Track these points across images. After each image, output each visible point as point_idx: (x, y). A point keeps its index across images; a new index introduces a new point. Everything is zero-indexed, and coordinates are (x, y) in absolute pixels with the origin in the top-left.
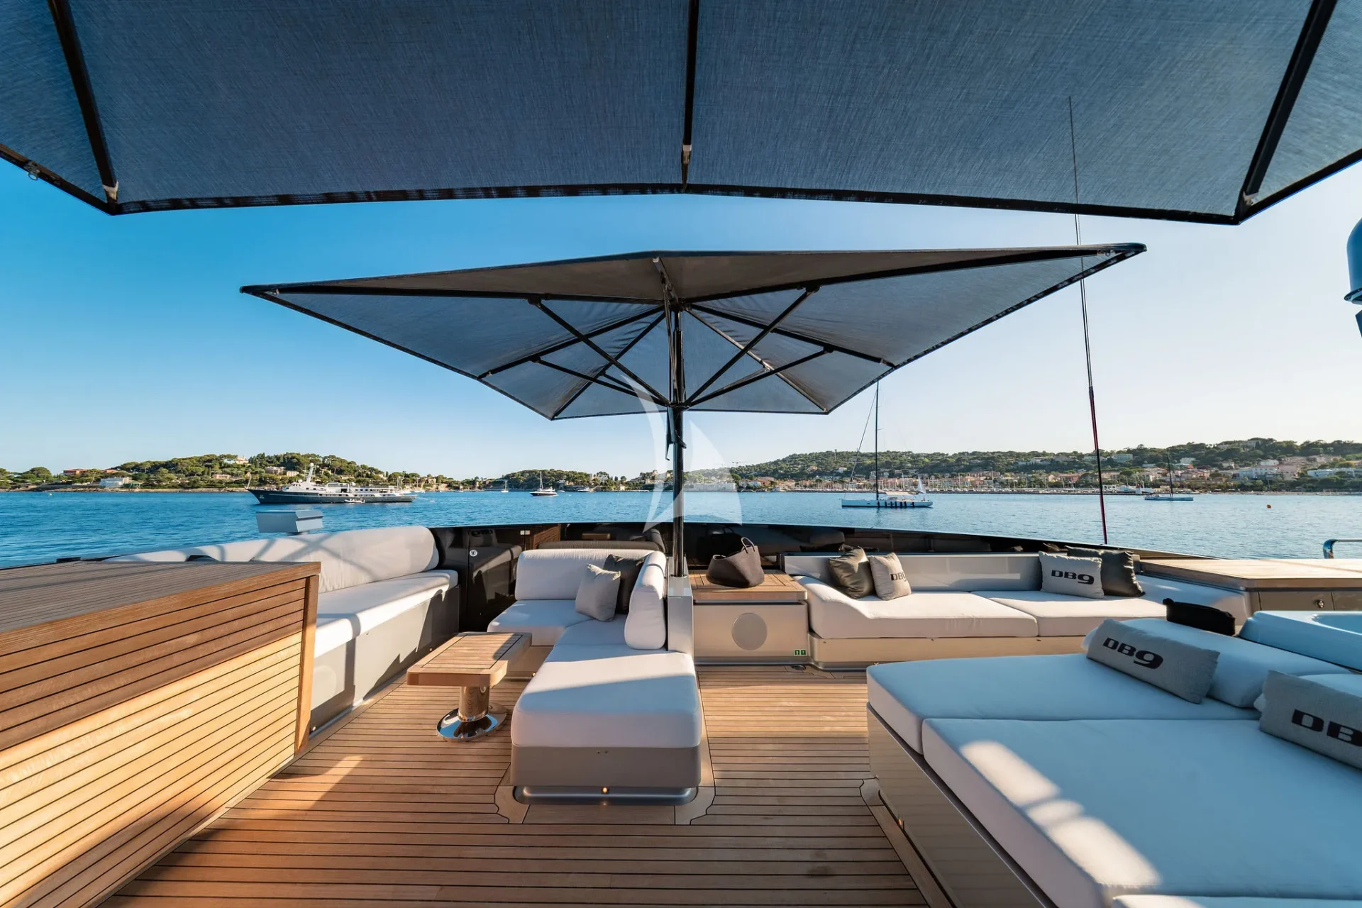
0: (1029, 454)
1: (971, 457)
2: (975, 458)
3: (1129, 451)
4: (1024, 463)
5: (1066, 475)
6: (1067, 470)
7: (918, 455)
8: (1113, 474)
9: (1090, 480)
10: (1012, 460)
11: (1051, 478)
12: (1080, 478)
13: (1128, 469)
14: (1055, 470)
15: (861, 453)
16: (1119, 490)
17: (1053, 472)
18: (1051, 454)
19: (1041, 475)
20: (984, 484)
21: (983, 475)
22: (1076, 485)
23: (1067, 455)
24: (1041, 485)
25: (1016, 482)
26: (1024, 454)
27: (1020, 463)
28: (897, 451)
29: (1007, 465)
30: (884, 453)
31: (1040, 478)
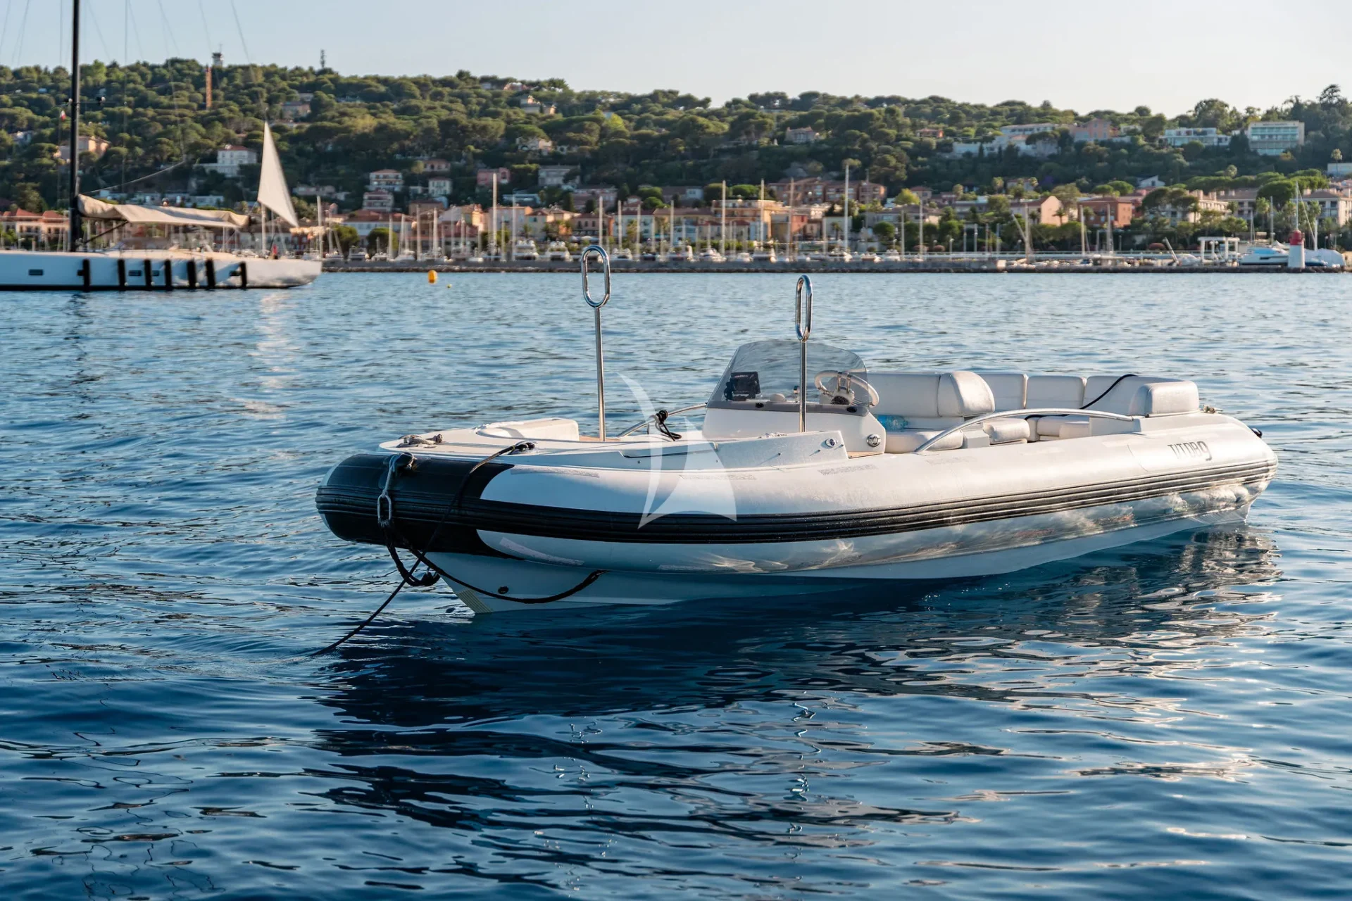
0: (995, 112)
1: (790, 115)
3: (1298, 111)
4: (974, 148)
5: (1097, 200)
6: (1106, 180)
7: (591, 101)
8: (1236, 195)
9: (1168, 220)
10: (933, 135)
11: (1050, 211)
13: (1281, 178)
14: (1067, 180)
15: (336, 80)
16: (1246, 258)
17: (1061, 186)
18: (1066, 113)
19: (1019, 195)
21: (825, 199)
22: (1124, 241)
23: (1112, 118)
24: (1013, 239)
26: (978, 113)
27: (960, 148)
28: (501, 76)
29: (912, 154)
30: (446, 82)
31: (1015, 211)
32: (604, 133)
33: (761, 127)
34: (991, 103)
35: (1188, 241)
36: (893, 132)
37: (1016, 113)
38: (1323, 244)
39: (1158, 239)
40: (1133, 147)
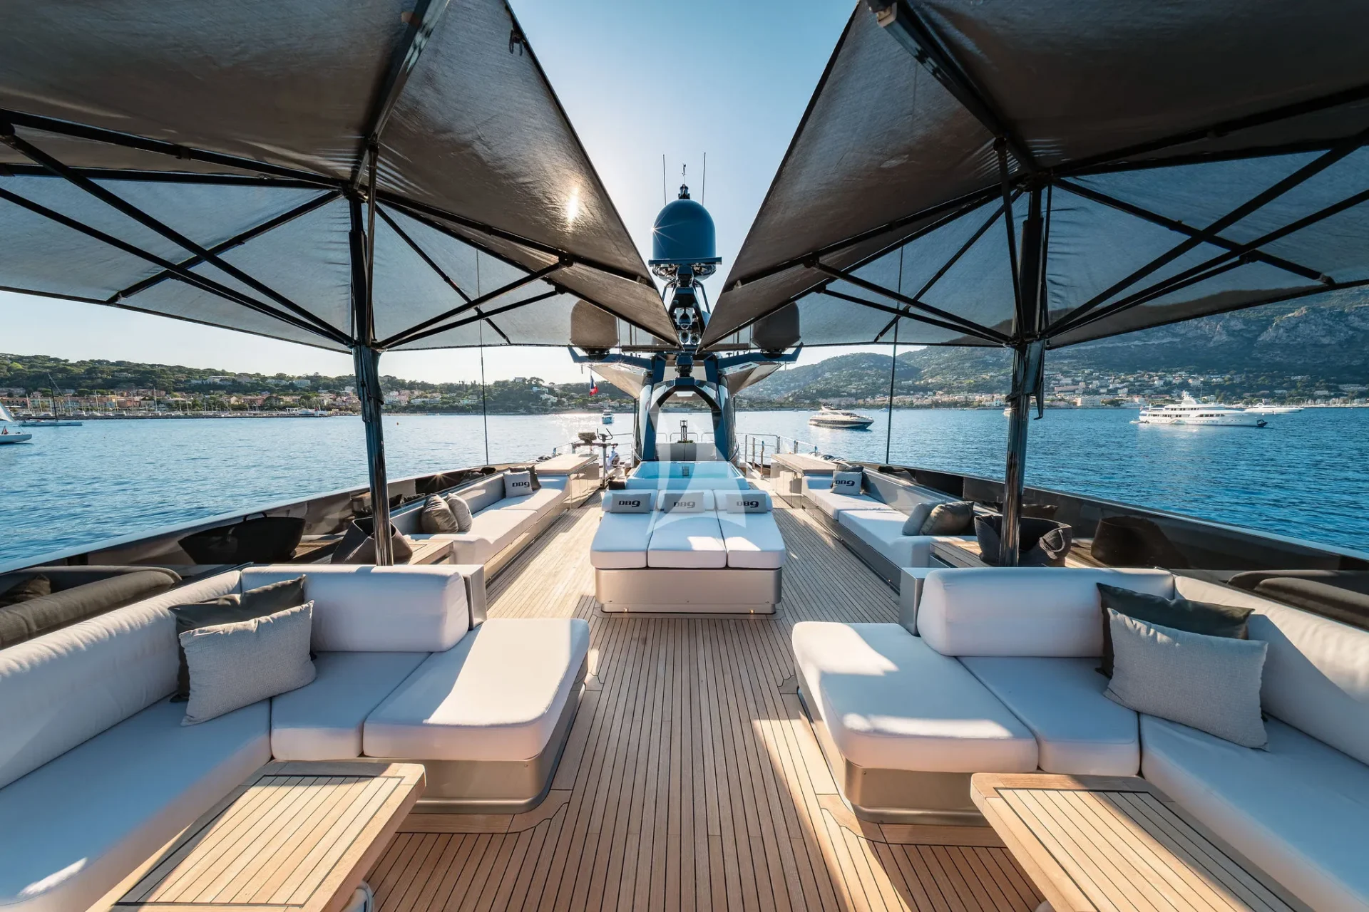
0: (205, 371)
1: (114, 368)
2: (121, 371)
3: (308, 378)
4: (200, 382)
5: (250, 397)
6: (250, 392)
8: (294, 397)
9: (274, 403)
10: (183, 377)
11: (233, 400)
12: (265, 400)
13: (307, 394)
14: (238, 392)
16: (301, 413)
17: (235, 394)
18: (231, 373)
19: (221, 396)
20: (140, 405)
21: (138, 395)
22: (261, 408)
23: (251, 376)
24: (223, 407)
25: (189, 404)
26: (198, 371)
27: (194, 382)
29: (175, 383)
31: (220, 400)
32: (9, 369)
33: (102, 372)
34: (202, 368)
35: (283, 408)
36: (163, 375)
37: (213, 372)
38: (323, 410)
39: (272, 408)
40: (257, 384)
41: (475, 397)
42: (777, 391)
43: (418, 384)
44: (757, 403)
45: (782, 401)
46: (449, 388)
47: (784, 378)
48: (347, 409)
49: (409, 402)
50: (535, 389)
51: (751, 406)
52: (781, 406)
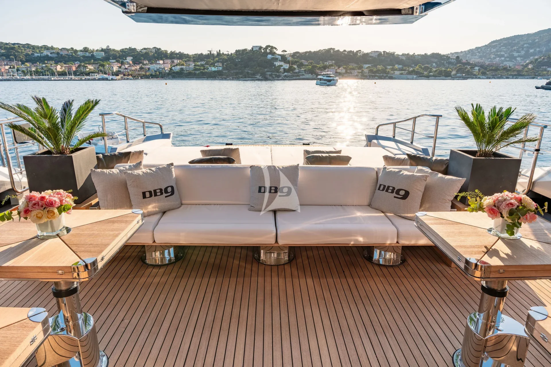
34: (40, 45)
35: (88, 74)
36: (20, 51)
37: (46, 48)
38: (112, 75)
39: (82, 74)
40: (72, 56)
41: (220, 64)
42: (512, 58)
43: (177, 54)
44: (492, 70)
45: (520, 68)
46: (199, 57)
47: (522, 43)
48: (129, 75)
49: (171, 69)
50: (270, 56)
51: (484, 74)
52: (518, 74)
